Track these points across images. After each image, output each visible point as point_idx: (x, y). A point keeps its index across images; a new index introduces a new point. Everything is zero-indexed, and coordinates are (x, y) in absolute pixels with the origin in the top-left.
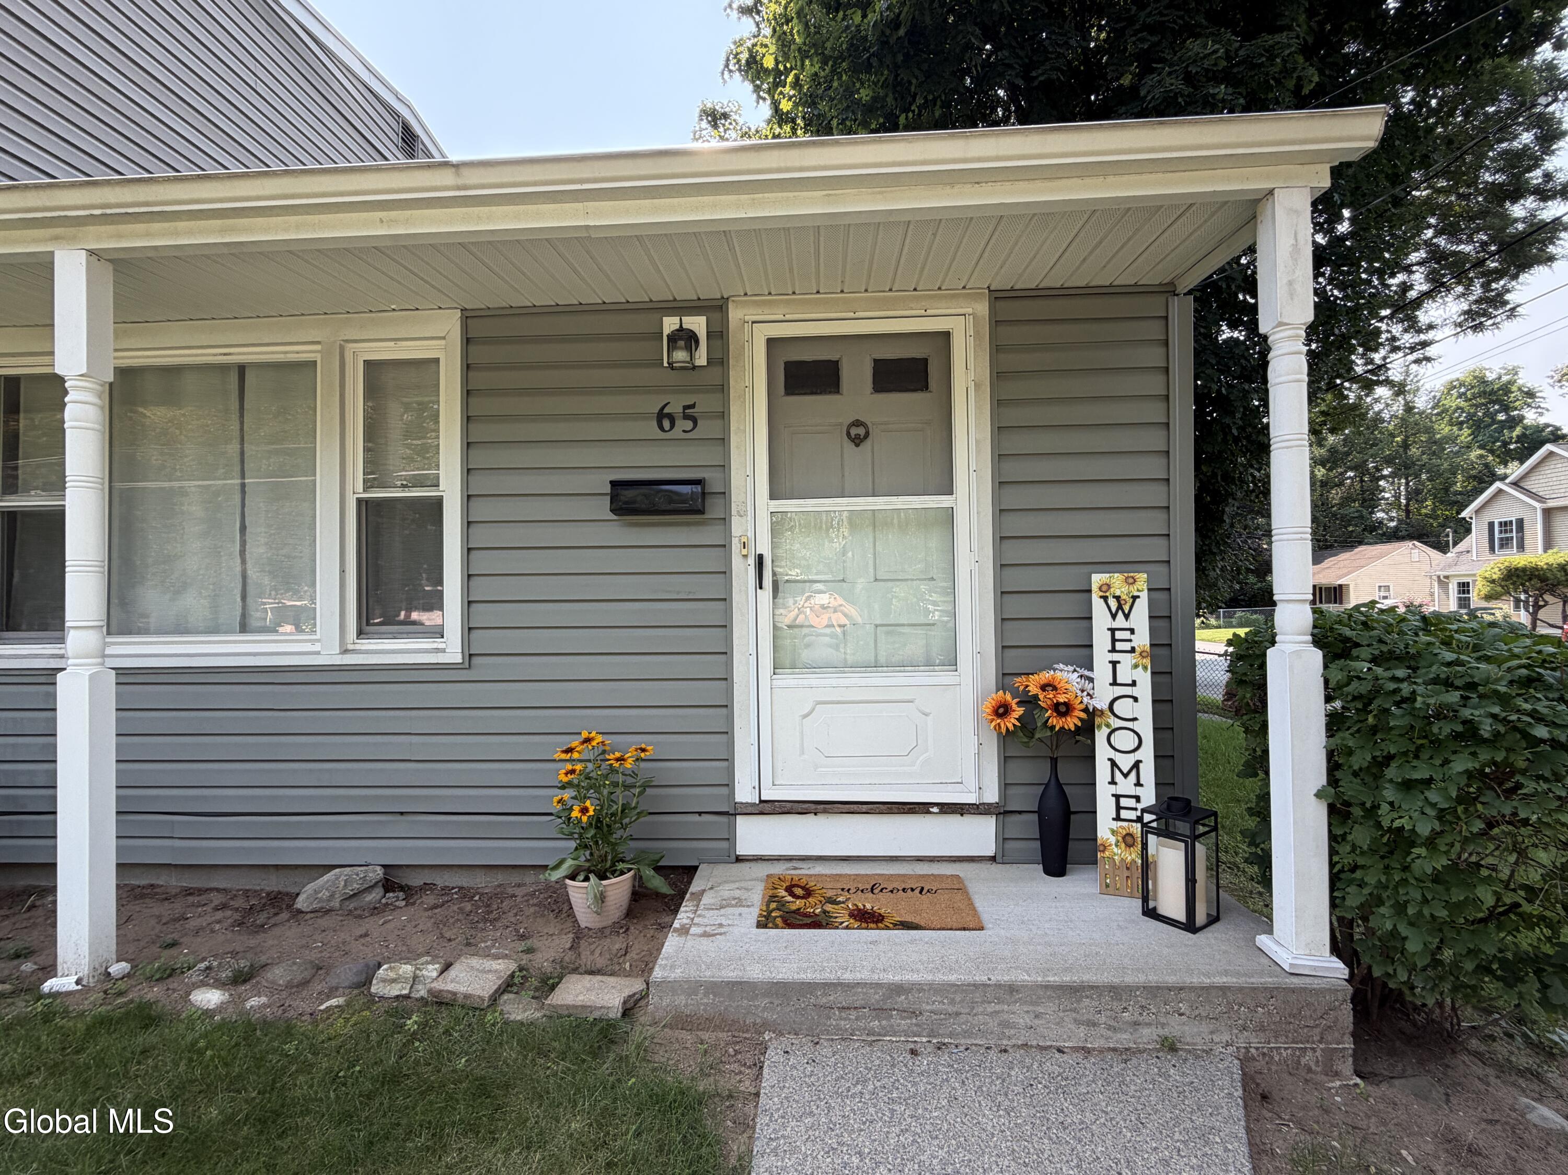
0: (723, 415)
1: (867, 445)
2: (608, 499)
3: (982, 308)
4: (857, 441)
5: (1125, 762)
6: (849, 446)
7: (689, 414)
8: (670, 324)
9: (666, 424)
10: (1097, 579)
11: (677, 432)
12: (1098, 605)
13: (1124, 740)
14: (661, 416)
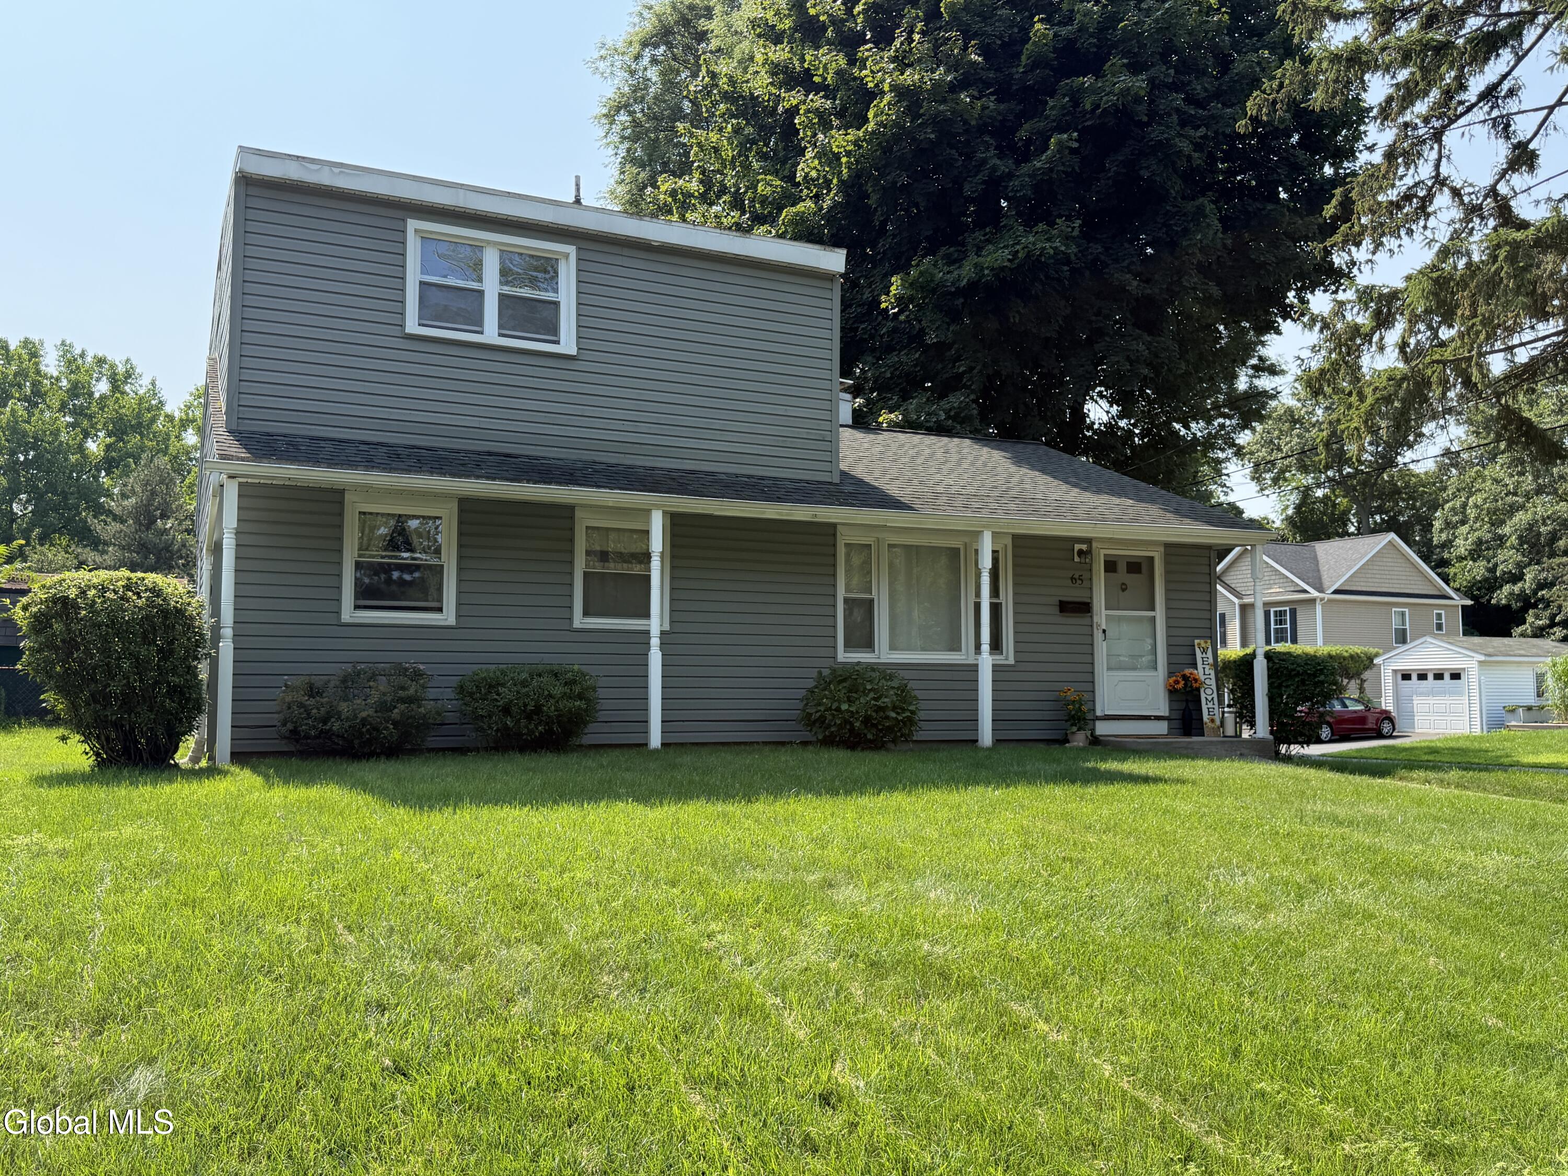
0: (1091, 579)
1: (1125, 592)
2: (1058, 608)
3: (1162, 549)
4: (1123, 590)
5: (1210, 698)
6: (1121, 591)
7: (1081, 579)
8: (1077, 547)
9: (1074, 581)
10: (1196, 642)
11: (1077, 585)
12: (1197, 650)
13: (1209, 691)
14: (1072, 578)
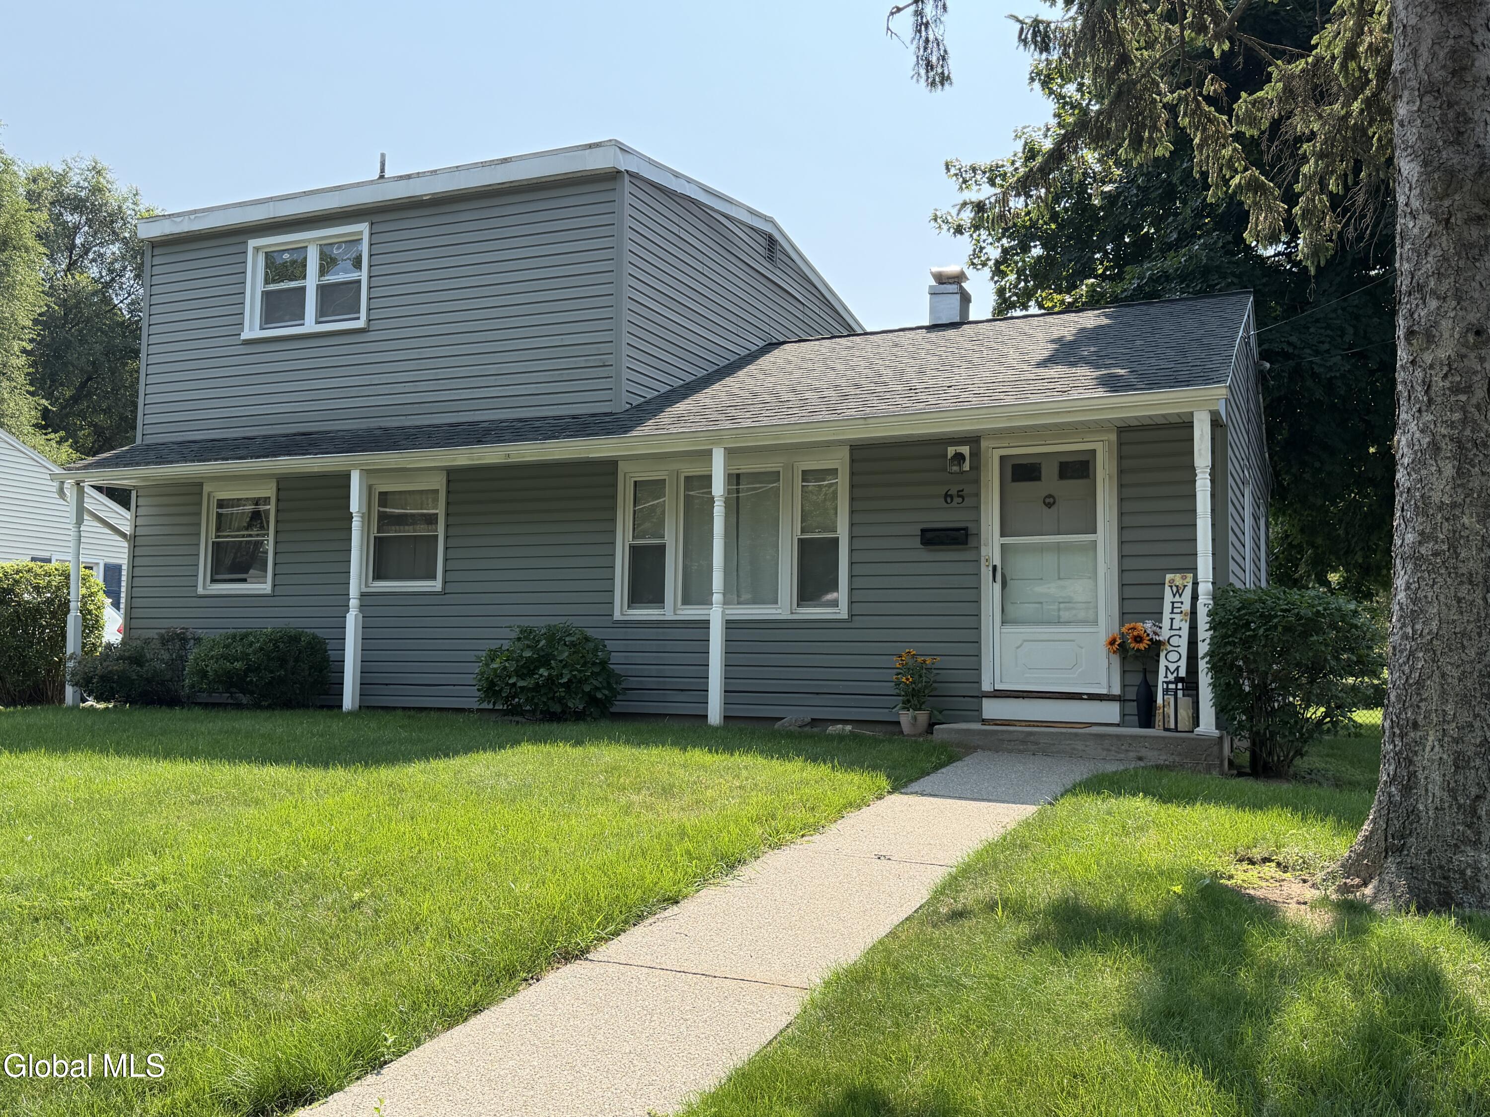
0: (978, 495)
1: (1054, 508)
2: (919, 539)
3: (1113, 437)
4: (1049, 505)
5: (1172, 667)
6: (1045, 508)
7: (961, 495)
8: (951, 451)
9: (949, 500)
11: (954, 504)
12: (1167, 590)
13: (1173, 656)
14: (946, 495)
